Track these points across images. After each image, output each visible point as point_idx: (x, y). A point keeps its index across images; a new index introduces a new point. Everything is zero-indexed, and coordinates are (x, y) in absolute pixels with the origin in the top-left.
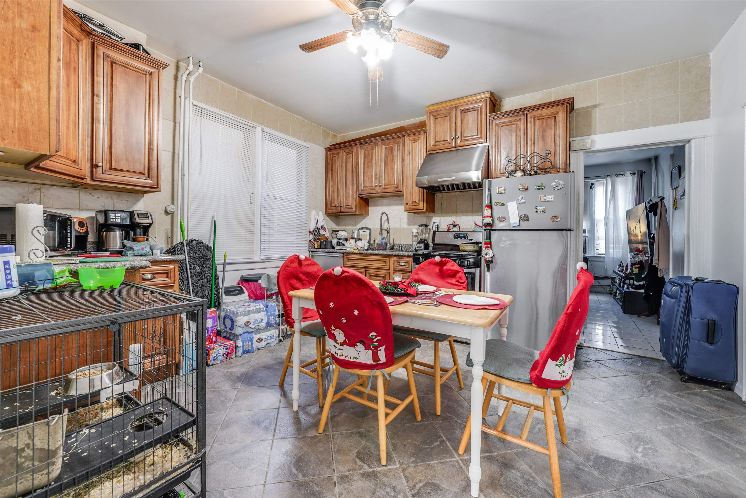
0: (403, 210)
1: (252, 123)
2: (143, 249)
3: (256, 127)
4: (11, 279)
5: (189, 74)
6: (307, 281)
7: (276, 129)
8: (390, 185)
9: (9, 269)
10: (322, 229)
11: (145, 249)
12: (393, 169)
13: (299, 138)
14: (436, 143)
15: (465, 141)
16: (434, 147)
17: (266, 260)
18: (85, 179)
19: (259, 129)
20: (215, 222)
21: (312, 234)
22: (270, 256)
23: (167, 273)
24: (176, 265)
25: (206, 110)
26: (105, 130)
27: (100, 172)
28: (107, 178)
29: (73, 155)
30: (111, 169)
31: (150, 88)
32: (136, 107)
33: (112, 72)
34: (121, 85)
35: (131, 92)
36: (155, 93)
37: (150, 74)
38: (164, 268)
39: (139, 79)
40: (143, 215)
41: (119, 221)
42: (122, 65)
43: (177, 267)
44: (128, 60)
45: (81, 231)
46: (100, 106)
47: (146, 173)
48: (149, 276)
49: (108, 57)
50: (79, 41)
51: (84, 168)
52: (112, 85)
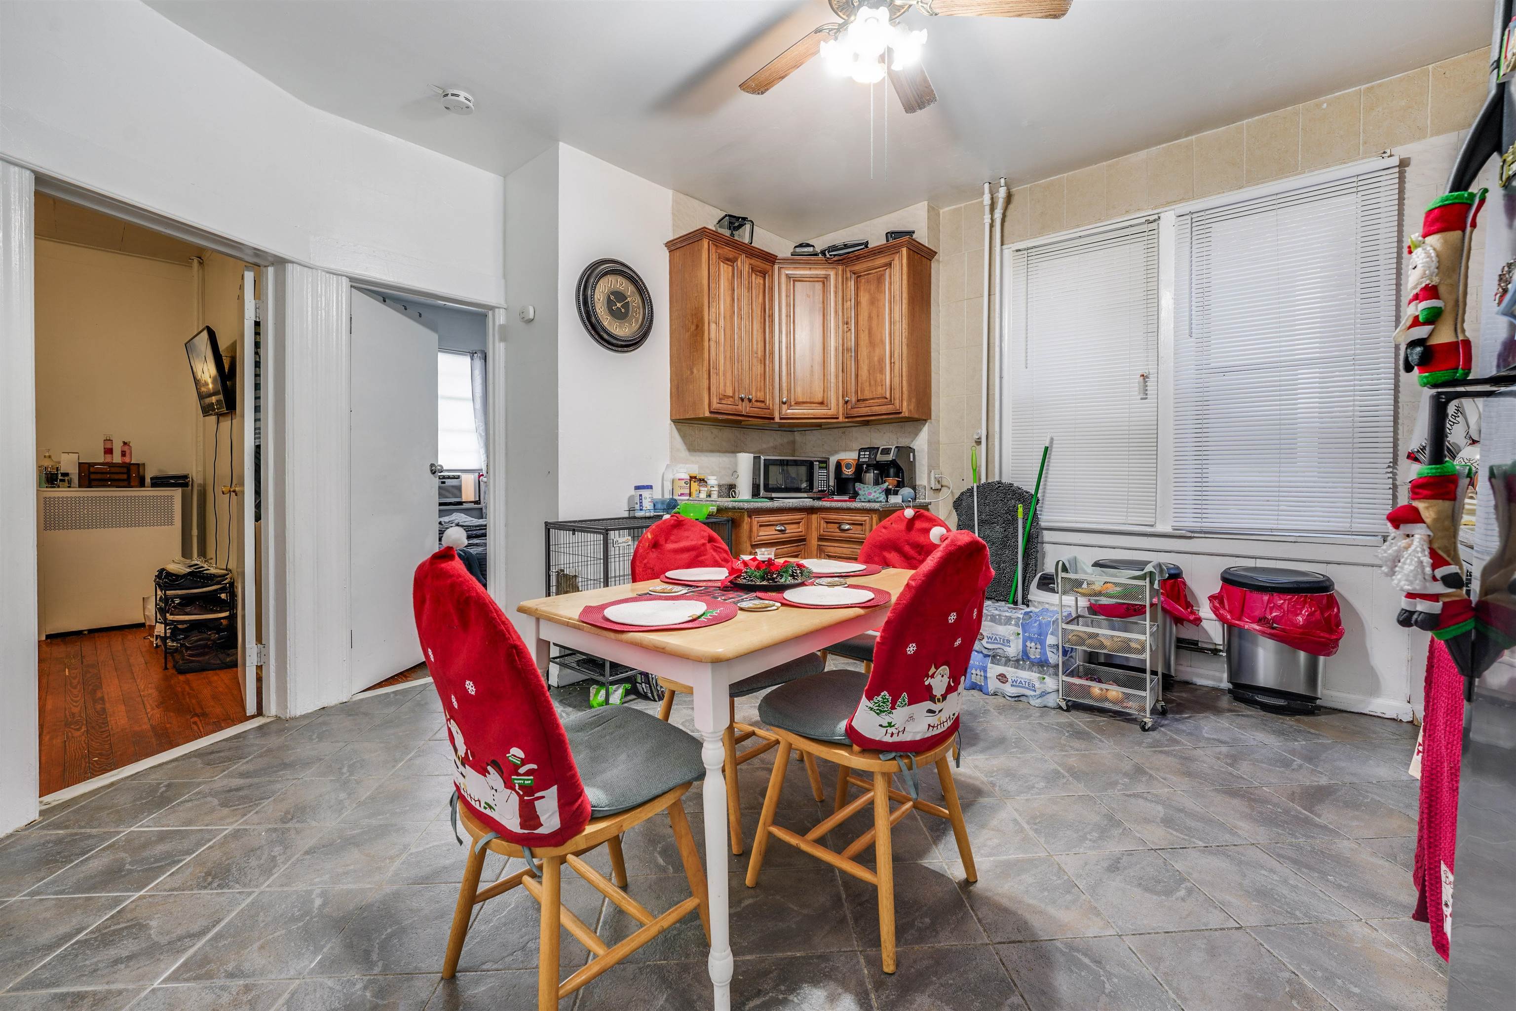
1: (1143, 214)
2: (870, 494)
3: (1154, 217)
4: (642, 506)
9: (643, 500)
11: (873, 494)
13: (1349, 157)
17: (1192, 532)
18: (837, 418)
19: (1169, 218)
20: (1046, 449)
21: (1416, 460)
22: (1207, 525)
23: (861, 525)
24: (874, 516)
25: (1035, 247)
26: (853, 359)
27: (849, 407)
28: (855, 412)
29: (819, 397)
30: (858, 401)
31: (890, 284)
32: (878, 316)
33: (857, 289)
34: (864, 299)
35: (873, 302)
36: (896, 286)
37: (890, 264)
38: (858, 518)
39: (880, 280)
40: (886, 451)
41: (867, 460)
42: (865, 275)
43: (875, 518)
44: (870, 264)
45: (850, 473)
46: (849, 333)
47: (888, 396)
48: (847, 527)
49: (854, 274)
50: (827, 277)
51: (835, 407)
52: (857, 303)
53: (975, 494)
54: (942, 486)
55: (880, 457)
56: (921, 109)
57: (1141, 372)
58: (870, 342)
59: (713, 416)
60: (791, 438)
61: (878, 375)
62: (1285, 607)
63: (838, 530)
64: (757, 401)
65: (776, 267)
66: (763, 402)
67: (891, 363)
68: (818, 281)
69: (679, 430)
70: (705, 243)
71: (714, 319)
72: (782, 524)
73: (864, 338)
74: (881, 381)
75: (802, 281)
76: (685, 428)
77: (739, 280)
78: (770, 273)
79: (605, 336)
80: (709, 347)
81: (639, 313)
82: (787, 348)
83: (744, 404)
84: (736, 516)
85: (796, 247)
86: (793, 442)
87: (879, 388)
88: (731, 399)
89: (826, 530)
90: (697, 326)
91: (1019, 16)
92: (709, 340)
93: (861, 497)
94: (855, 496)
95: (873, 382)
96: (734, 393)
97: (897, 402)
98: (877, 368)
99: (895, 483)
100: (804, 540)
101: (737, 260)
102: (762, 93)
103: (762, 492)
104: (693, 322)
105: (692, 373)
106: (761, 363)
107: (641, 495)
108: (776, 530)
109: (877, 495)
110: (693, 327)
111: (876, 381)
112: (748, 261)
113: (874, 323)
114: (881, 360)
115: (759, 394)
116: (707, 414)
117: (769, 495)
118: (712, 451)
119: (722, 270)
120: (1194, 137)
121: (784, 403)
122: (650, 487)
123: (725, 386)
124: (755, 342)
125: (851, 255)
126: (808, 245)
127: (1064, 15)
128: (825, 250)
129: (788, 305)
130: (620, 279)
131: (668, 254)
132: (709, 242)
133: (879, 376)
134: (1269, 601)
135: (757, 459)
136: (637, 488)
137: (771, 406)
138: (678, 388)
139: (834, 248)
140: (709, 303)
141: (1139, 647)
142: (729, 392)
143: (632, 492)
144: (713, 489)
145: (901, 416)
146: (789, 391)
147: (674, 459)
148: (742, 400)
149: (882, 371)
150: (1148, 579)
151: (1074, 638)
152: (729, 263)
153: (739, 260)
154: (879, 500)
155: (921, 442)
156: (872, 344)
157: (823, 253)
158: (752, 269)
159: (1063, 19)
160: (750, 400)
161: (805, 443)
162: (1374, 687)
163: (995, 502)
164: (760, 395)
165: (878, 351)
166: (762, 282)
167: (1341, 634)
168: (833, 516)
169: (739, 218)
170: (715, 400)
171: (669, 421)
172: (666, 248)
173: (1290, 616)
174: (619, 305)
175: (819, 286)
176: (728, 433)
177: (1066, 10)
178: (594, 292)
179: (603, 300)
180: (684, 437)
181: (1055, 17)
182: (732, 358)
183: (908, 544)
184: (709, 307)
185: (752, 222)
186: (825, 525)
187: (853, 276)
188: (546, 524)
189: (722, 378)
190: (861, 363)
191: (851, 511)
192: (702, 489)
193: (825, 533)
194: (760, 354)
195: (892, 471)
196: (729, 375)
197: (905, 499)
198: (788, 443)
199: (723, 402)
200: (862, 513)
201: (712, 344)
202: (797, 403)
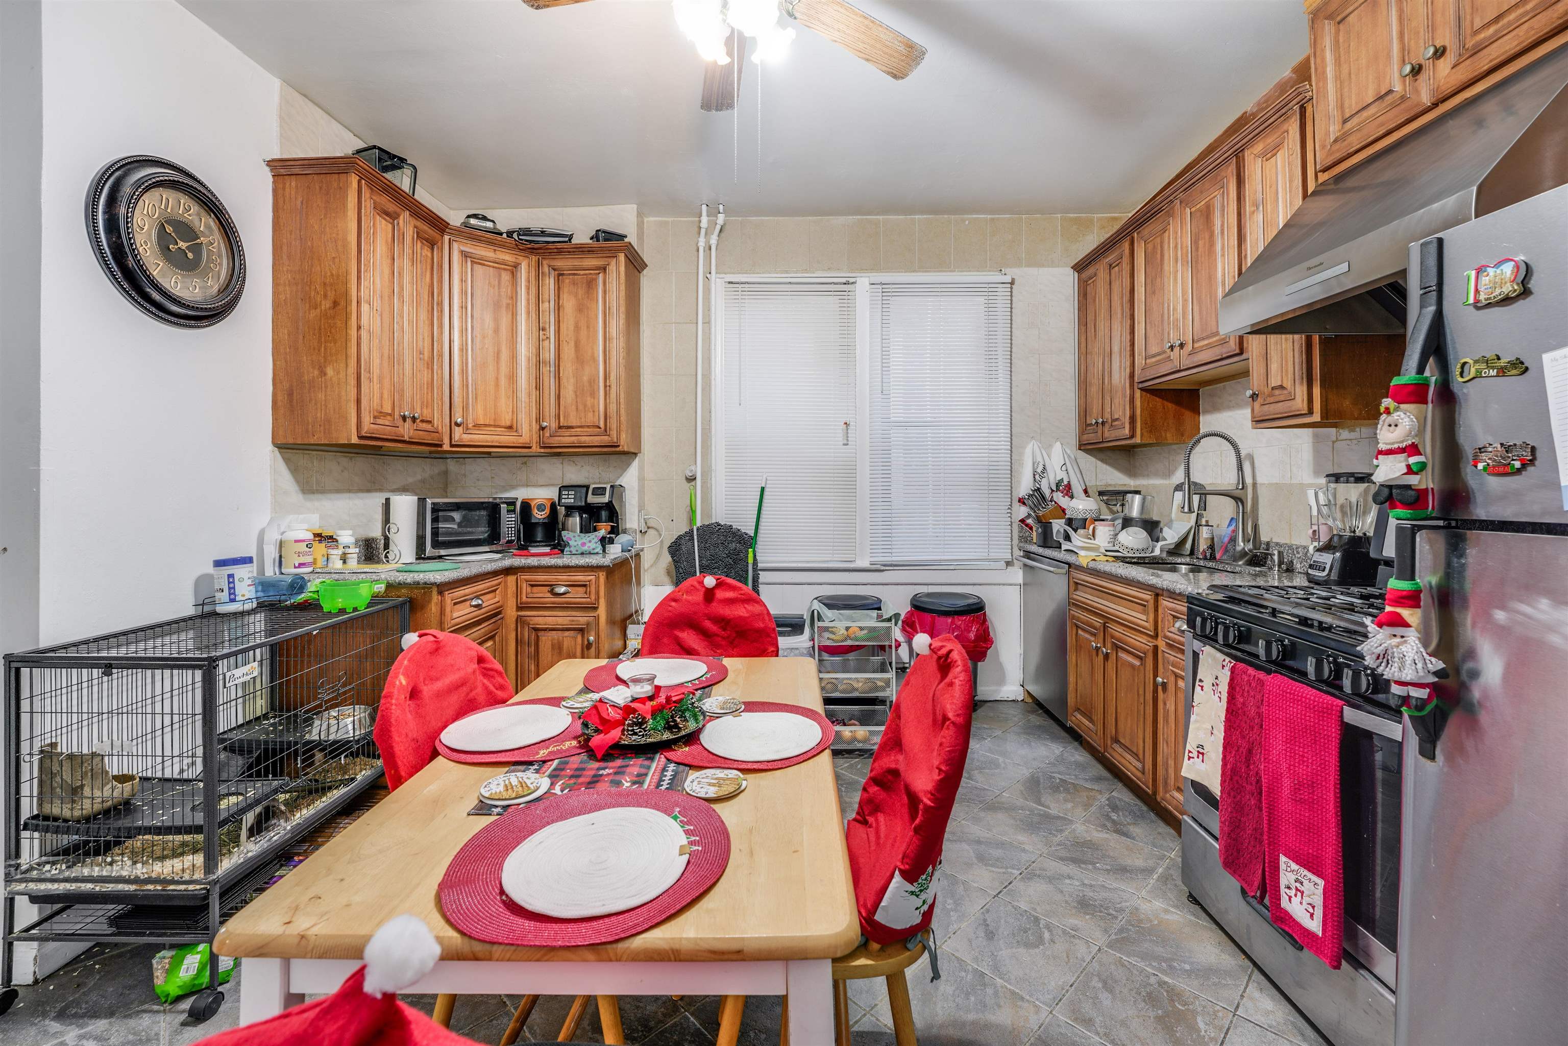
0: (1249, 423)
1: (841, 275)
2: (583, 544)
3: (851, 280)
4: (234, 594)
5: (721, 231)
6: (723, 638)
7: (910, 269)
8: (1208, 337)
9: (233, 582)
10: (1058, 490)
11: (588, 544)
12: (1211, 278)
13: (981, 268)
14: (1349, 125)
15: (1477, 51)
16: (1337, 146)
17: (884, 565)
18: (530, 448)
19: (863, 283)
20: (763, 489)
21: (1024, 504)
22: (895, 559)
23: (585, 586)
24: (601, 574)
25: (748, 283)
26: (552, 375)
27: (547, 434)
28: (556, 441)
29: (506, 420)
30: (560, 427)
31: (605, 292)
32: (588, 327)
33: (559, 290)
34: (569, 304)
35: (581, 309)
36: (613, 296)
37: (605, 269)
38: (580, 577)
39: (590, 284)
40: (600, 491)
41: (572, 501)
42: (570, 274)
43: (602, 576)
44: (577, 263)
45: (540, 517)
46: (547, 342)
47: (602, 425)
48: (562, 590)
49: (555, 270)
50: (516, 266)
51: (527, 432)
52: (559, 308)
53: (695, 537)
54: (648, 528)
55: (592, 499)
56: (717, 110)
57: (844, 420)
58: (577, 358)
59: (363, 442)
60: (443, 468)
61: (589, 398)
62: (962, 626)
63: (549, 595)
64: (422, 421)
65: (446, 238)
66: (429, 422)
67: (605, 386)
68: (505, 269)
69: (287, 461)
70: (354, 180)
71: (367, 297)
72: (477, 597)
73: (568, 352)
74: (593, 406)
75: (484, 265)
76: (301, 459)
77: (401, 246)
78: (439, 244)
79: (156, 296)
80: (359, 338)
81: (221, 264)
82: (461, 350)
83: (407, 425)
84: (416, 593)
85: (469, 217)
86: (446, 473)
87: (590, 415)
88: (389, 418)
89: (531, 595)
90: (335, 304)
91: (868, 60)
92: (359, 328)
93: (572, 549)
94: (559, 546)
95: (581, 407)
96: (393, 409)
97: (614, 434)
98: (586, 390)
99: (609, 529)
100: (499, 613)
101: (399, 216)
102: (538, 8)
103: (429, 550)
104: (325, 296)
105: (323, 373)
106: (428, 368)
107: (231, 576)
108: (471, 606)
109: (592, 545)
110: (326, 304)
111: (585, 406)
112: (414, 222)
113: (583, 333)
114: (593, 381)
115: (425, 411)
116: (355, 440)
117: (437, 552)
118: (338, 491)
119: (378, 226)
120: (881, 217)
121: (458, 425)
122: (248, 560)
123: (382, 397)
124: (420, 337)
125: (550, 246)
126: (485, 218)
127: (903, 78)
128: (514, 232)
129: (463, 292)
130: (184, 199)
131: (271, 179)
132: (359, 182)
133: (589, 401)
134: (952, 623)
135: (422, 502)
136: (219, 564)
137: (440, 427)
138: (290, 394)
139: (527, 232)
140: (359, 271)
141: (883, 684)
142: (387, 409)
143: (210, 569)
144: (350, 551)
145: (617, 449)
146: (465, 408)
147: (279, 508)
148: (404, 418)
149: (593, 394)
150: (893, 621)
151: (829, 685)
152: (388, 218)
153: (401, 217)
154: (596, 551)
155: (630, 479)
156: (580, 359)
157: (510, 234)
158: (418, 233)
159: (900, 81)
160: (414, 419)
161: (465, 475)
162: (1001, 680)
163: (716, 546)
164: (427, 414)
165: (587, 371)
166: (429, 254)
167: (992, 642)
168: (541, 577)
169: (395, 156)
170: (367, 419)
171: (270, 447)
172: (267, 169)
173: (965, 633)
174: (182, 245)
175: (506, 276)
176: (361, 463)
177: (907, 75)
178: (133, 212)
179: (150, 229)
180: (294, 470)
181: (895, 77)
182: (391, 358)
183: (709, 619)
184: (359, 278)
185: (415, 168)
186: (529, 589)
187: (552, 272)
188: (9, 659)
189: (377, 387)
190: (564, 381)
191: (568, 570)
192: (332, 552)
193: (530, 600)
194: (427, 354)
195: (604, 514)
196: (387, 382)
197: (625, 548)
198: (439, 474)
199: (379, 421)
200: (584, 572)
201: (364, 334)
202: (477, 426)
